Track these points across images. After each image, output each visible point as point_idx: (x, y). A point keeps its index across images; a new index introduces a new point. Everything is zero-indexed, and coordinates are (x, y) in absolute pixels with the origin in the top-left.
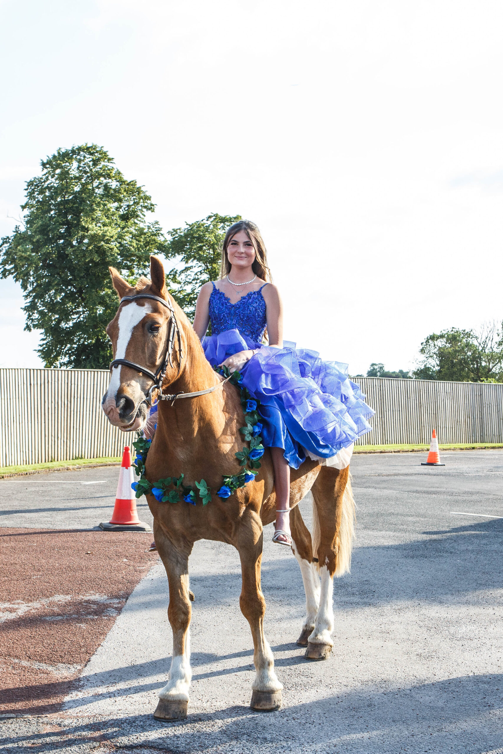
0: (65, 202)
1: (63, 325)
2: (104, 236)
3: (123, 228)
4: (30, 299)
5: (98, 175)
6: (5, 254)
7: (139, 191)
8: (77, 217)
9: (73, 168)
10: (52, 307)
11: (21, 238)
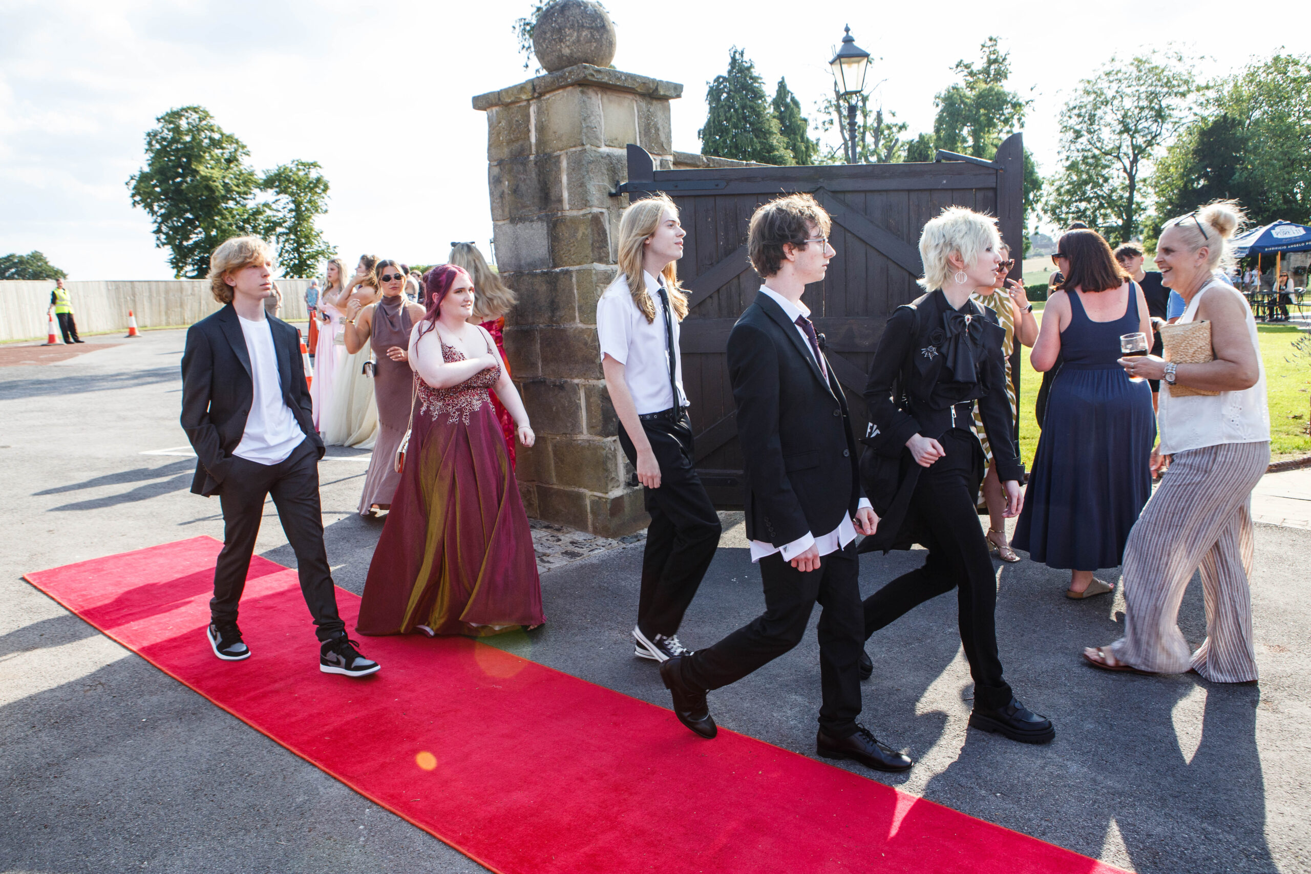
0: (177, 150)
1: (185, 243)
2: (211, 177)
3: (226, 170)
4: (156, 225)
5: (203, 129)
6: (133, 189)
7: (237, 142)
8: (189, 162)
9: (183, 124)
10: (175, 229)
11: (144, 178)
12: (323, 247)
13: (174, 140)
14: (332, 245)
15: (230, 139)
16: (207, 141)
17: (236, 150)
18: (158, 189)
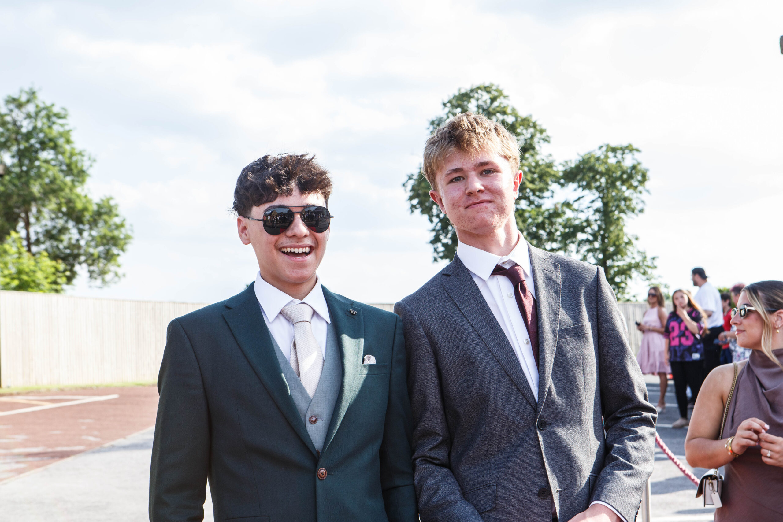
4: (434, 233)
5: (495, 112)
6: (411, 191)
7: (535, 125)
11: (421, 176)
12: (638, 259)
14: (649, 256)
15: (526, 122)
17: (532, 137)
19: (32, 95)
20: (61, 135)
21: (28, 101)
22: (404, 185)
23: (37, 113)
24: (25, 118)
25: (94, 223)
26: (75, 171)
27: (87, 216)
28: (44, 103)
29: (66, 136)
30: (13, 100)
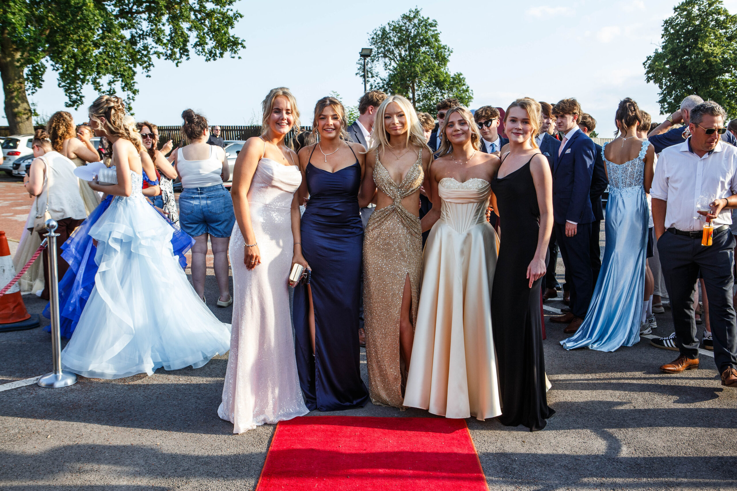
0: (687, 32)
2: (712, 53)
3: (727, 46)
4: (662, 95)
5: (711, 13)
6: (648, 68)
8: (696, 42)
11: (658, 57)
13: (685, 25)
16: (713, 23)
18: (667, 66)
19: (417, 12)
20: (432, 36)
21: (414, 17)
22: (644, 64)
23: (419, 24)
24: (413, 28)
25: (450, 89)
26: (440, 58)
27: (447, 85)
28: (423, 18)
29: (436, 37)
30: (406, 16)
